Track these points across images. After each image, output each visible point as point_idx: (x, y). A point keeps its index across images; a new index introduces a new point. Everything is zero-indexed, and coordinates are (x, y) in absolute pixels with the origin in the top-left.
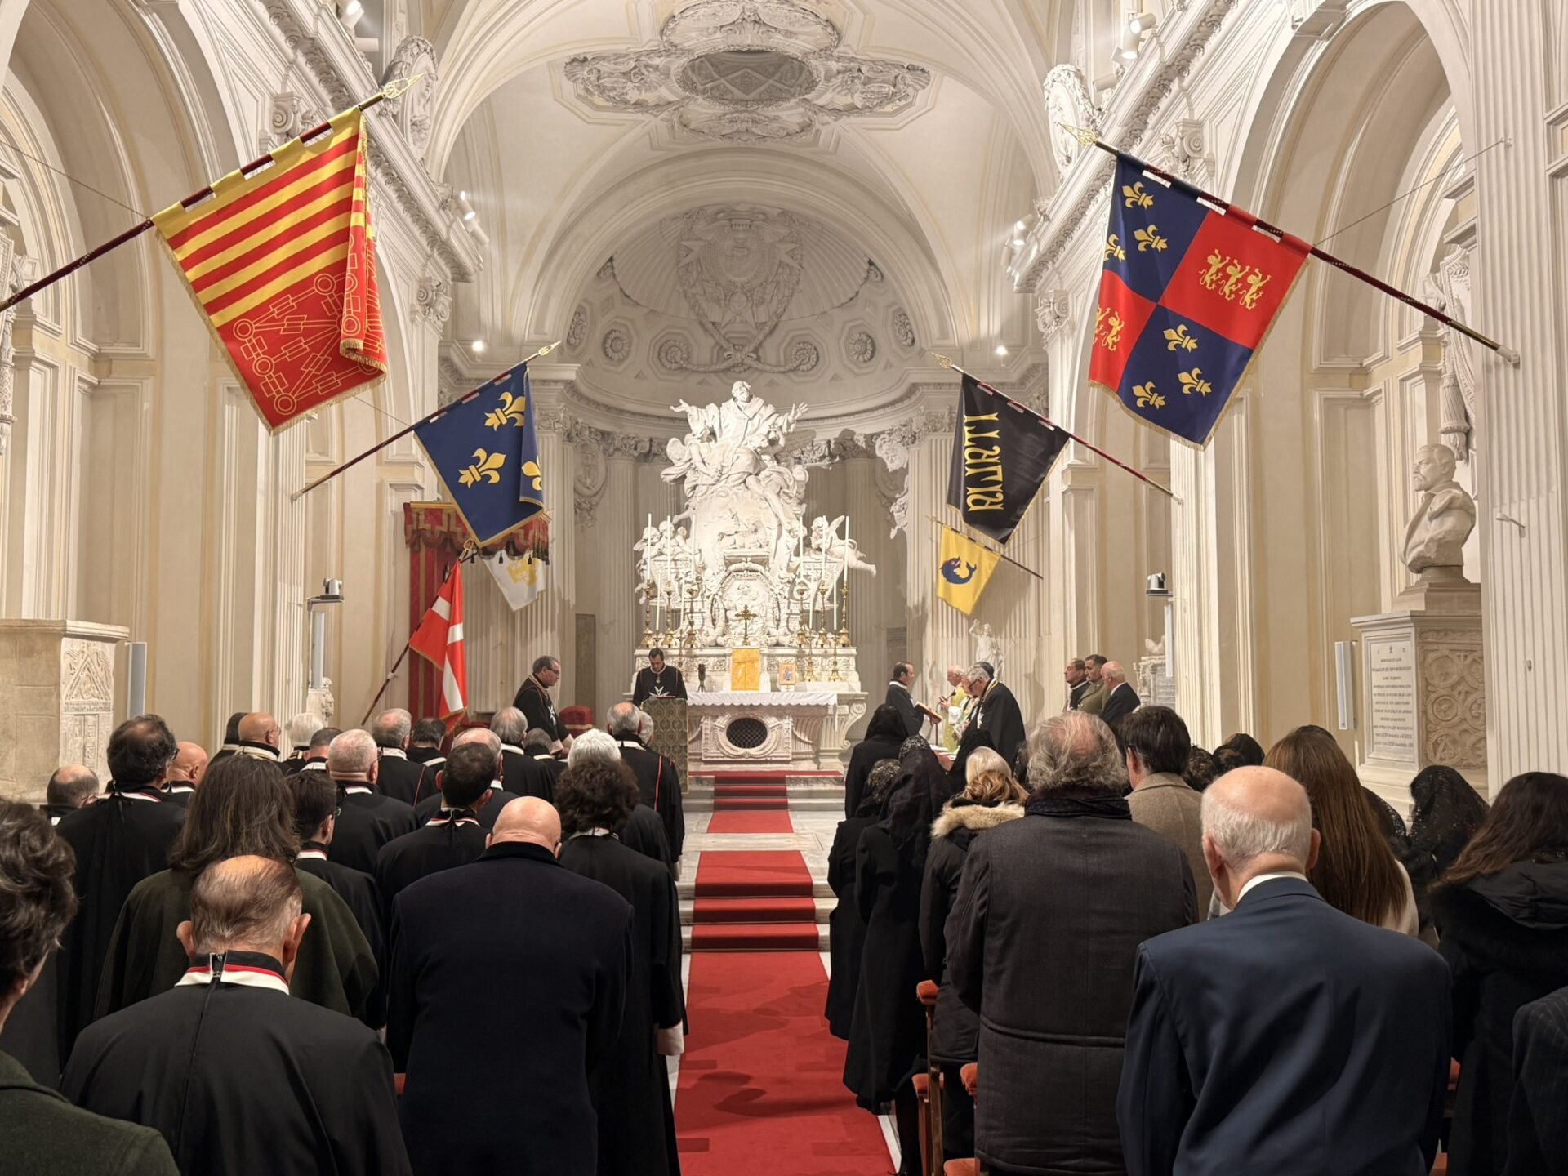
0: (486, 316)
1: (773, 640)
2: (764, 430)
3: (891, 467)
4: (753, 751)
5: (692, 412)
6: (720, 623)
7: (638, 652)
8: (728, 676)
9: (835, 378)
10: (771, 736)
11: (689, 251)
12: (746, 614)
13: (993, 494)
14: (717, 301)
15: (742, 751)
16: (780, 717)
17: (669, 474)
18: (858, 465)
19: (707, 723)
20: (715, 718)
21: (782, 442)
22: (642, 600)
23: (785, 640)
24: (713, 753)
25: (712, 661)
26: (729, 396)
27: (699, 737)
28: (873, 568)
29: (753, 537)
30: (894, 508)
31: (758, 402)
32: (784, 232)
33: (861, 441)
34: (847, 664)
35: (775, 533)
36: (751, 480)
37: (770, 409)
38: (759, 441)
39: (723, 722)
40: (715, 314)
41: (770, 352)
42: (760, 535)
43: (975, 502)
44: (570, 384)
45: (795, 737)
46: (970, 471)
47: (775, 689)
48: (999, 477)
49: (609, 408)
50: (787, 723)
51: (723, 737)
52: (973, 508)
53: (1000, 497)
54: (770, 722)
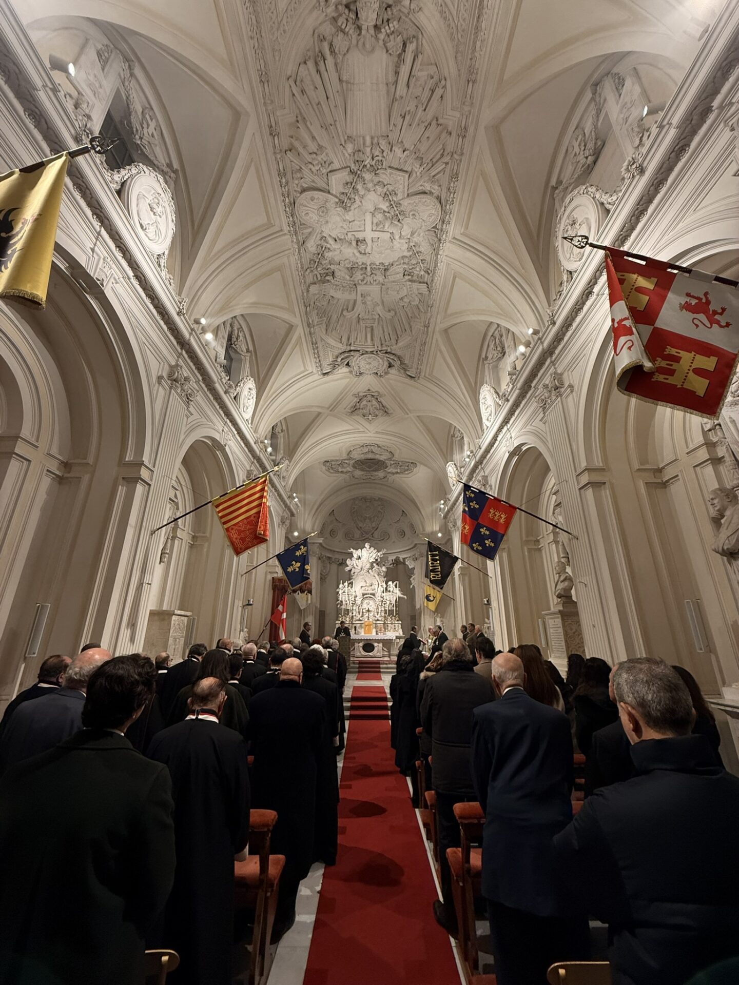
0: (299, 526)
1: (376, 619)
2: (374, 556)
3: (410, 567)
4: (370, 654)
5: (354, 551)
6: (361, 613)
7: (337, 622)
8: (363, 629)
9: (394, 542)
10: (376, 649)
11: (354, 508)
12: (368, 611)
13: (438, 575)
14: (361, 521)
15: (367, 654)
16: (378, 643)
17: (347, 569)
18: (401, 566)
19: (356, 645)
20: (359, 643)
22: (339, 606)
23: (380, 619)
24: (358, 654)
25: (359, 625)
26: (364, 547)
27: (354, 649)
28: (405, 597)
29: (370, 587)
30: (411, 579)
31: (372, 549)
32: (380, 503)
33: (402, 560)
34: (398, 626)
35: (377, 586)
37: (376, 551)
38: (372, 560)
39: (361, 644)
40: (361, 525)
41: (376, 535)
42: (373, 587)
43: (433, 577)
44: (320, 544)
45: (383, 649)
46: (431, 568)
47: (377, 634)
48: (439, 570)
49: (331, 550)
50: (381, 645)
51: (361, 649)
52: (432, 579)
53: (440, 576)
54: (376, 644)
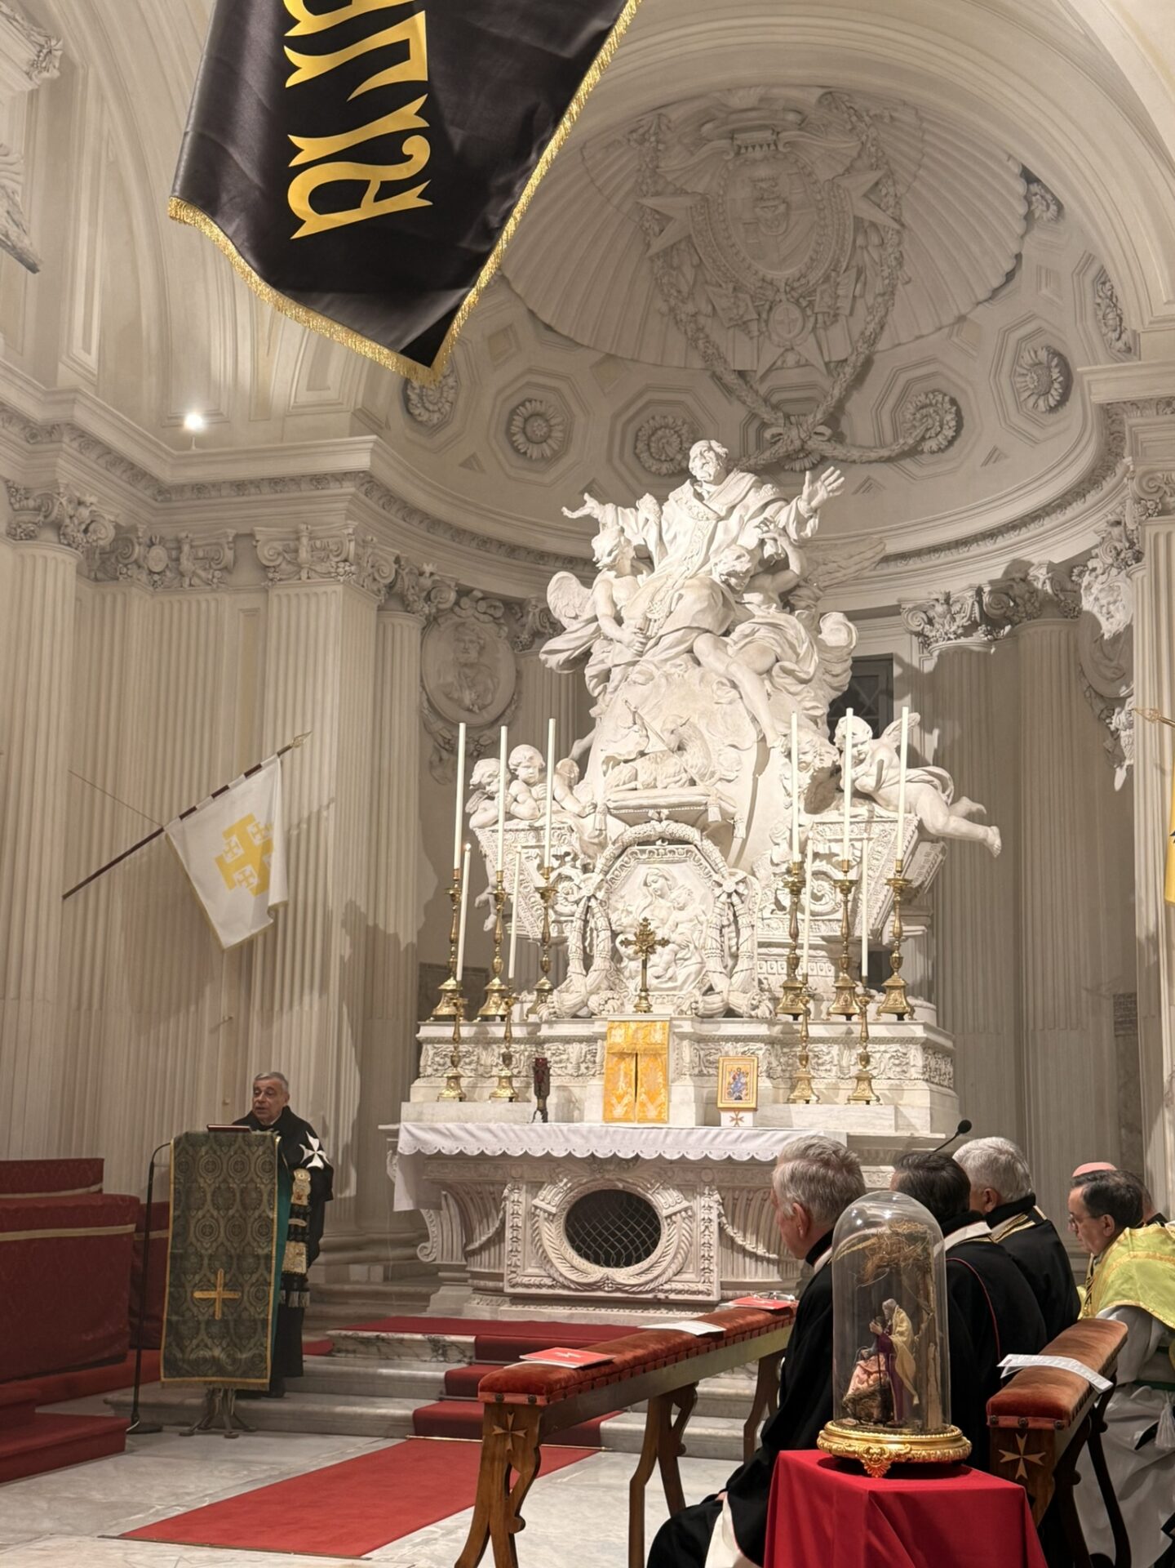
1: (715, 1002)
2: (750, 539)
3: (1109, 628)
4: (623, 1275)
5: (605, 513)
6: (599, 963)
7: (426, 1031)
8: (596, 1085)
10: (670, 1237)
12: (647, 942)
14: (744, 325)
15: (596, 1272)
16: (689, 1189)
17: (556, 651)
18: (1042, 634)
19: (517, 1201)
20: (536, 1187)
21: (795, 565)
23: (740, 1002)
24: (529, 1275)
25: (575, 1050)
27: (499, 1235)
29: (674, 762)
31: (741, 481)
33: (1041, 579)
34: (902, 1062)
35: (750, 758)
36: (702, 645)
37: (768, 491)
38: (728, 562)
39: (552, 1199)
42: (693, 758)
43: (323, 198)
44: (366, 479)
45: (727, 1241)
46: (307, 68)
47: (709, 1117)
48: (415, 69)
50: (708, 1206)
51: (553, 1236)
52: (314, 223)
53: (418, 151)
54: (665, 1201)
